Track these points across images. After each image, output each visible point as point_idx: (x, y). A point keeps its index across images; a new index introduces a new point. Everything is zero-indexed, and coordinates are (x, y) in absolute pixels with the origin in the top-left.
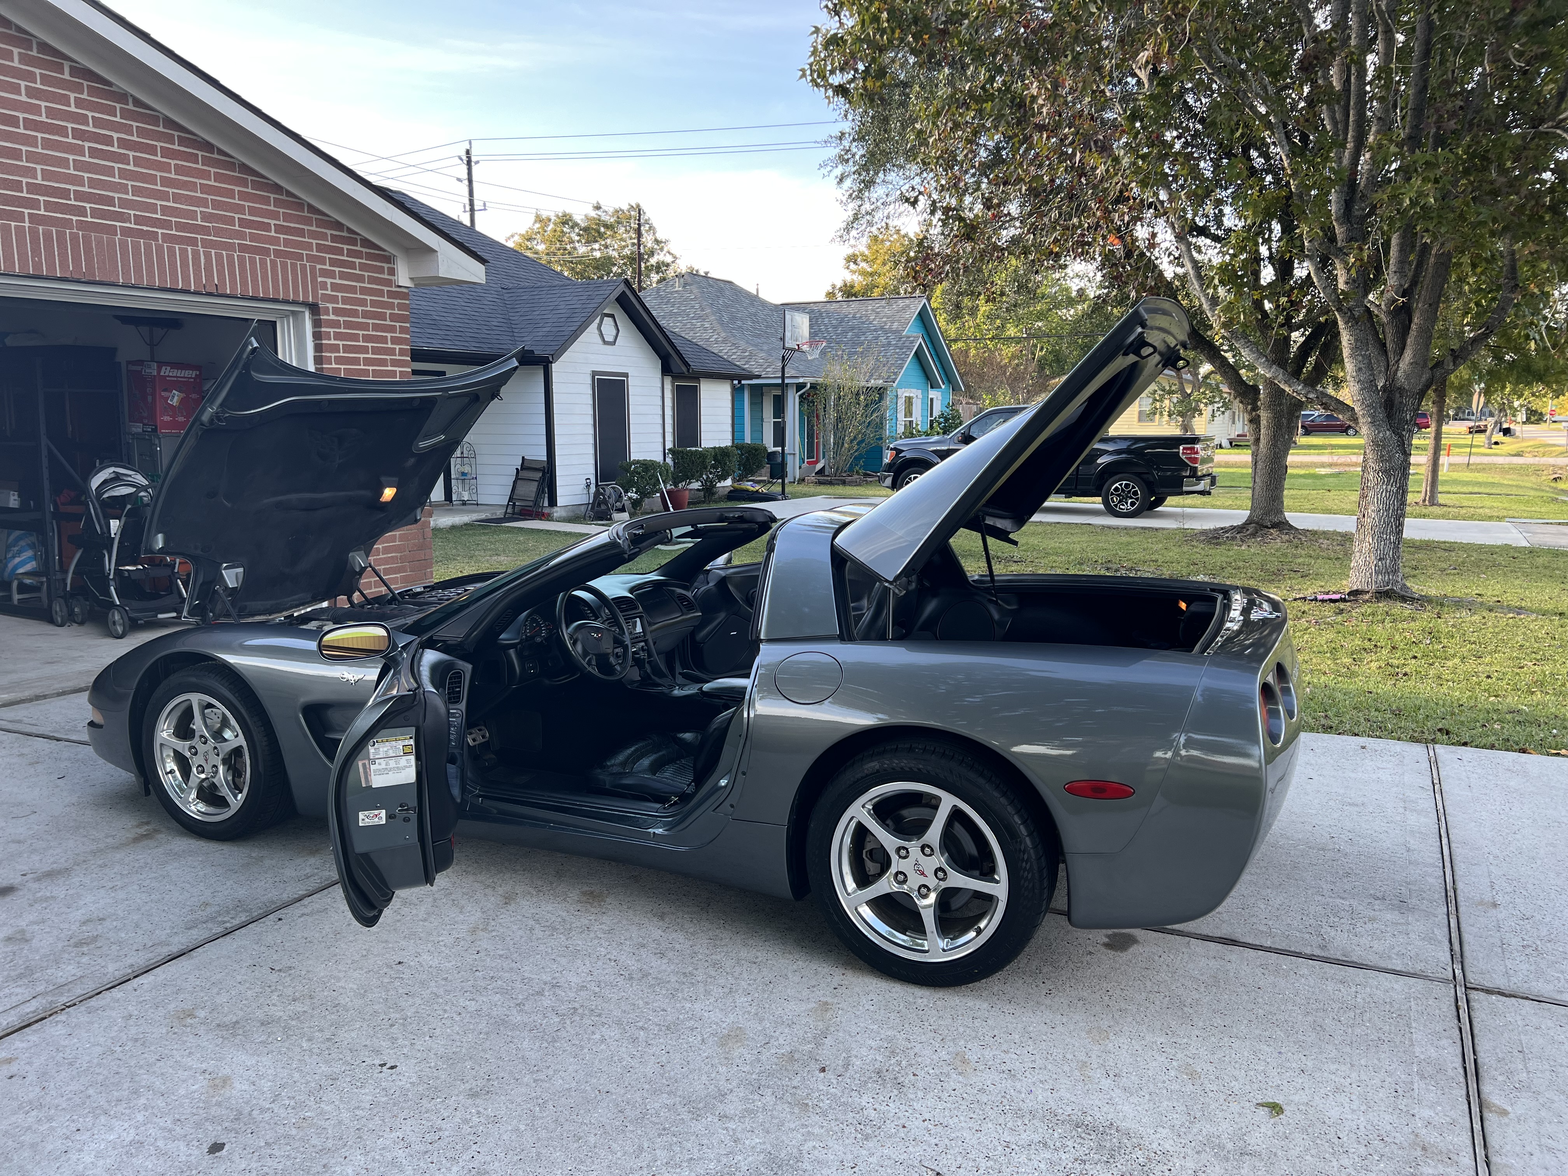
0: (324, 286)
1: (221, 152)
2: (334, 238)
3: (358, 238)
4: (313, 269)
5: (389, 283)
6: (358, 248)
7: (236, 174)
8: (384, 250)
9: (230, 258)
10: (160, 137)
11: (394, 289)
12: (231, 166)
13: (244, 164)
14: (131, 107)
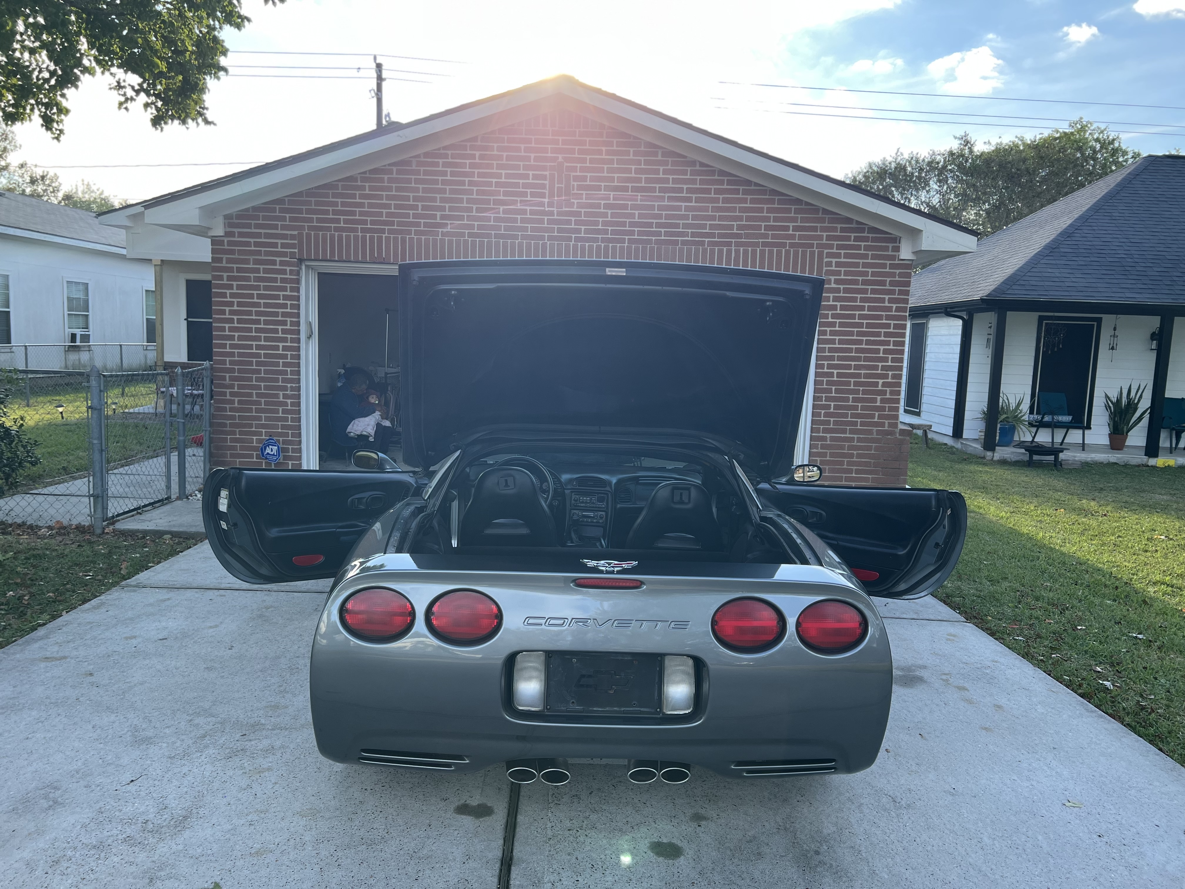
0: (829, 264)
1: (756, 184)
2: (843, 230)
3: (866, 227)
4: (820, 254)
5: (893, 258)
6: (865, 234)
7: (767, 197)
8: (891, 234)
9: (754, 253)
10: (713, 182)
11: (897, 262)
12: (764, 192)
13: (773, 190)
14: (698, 168)
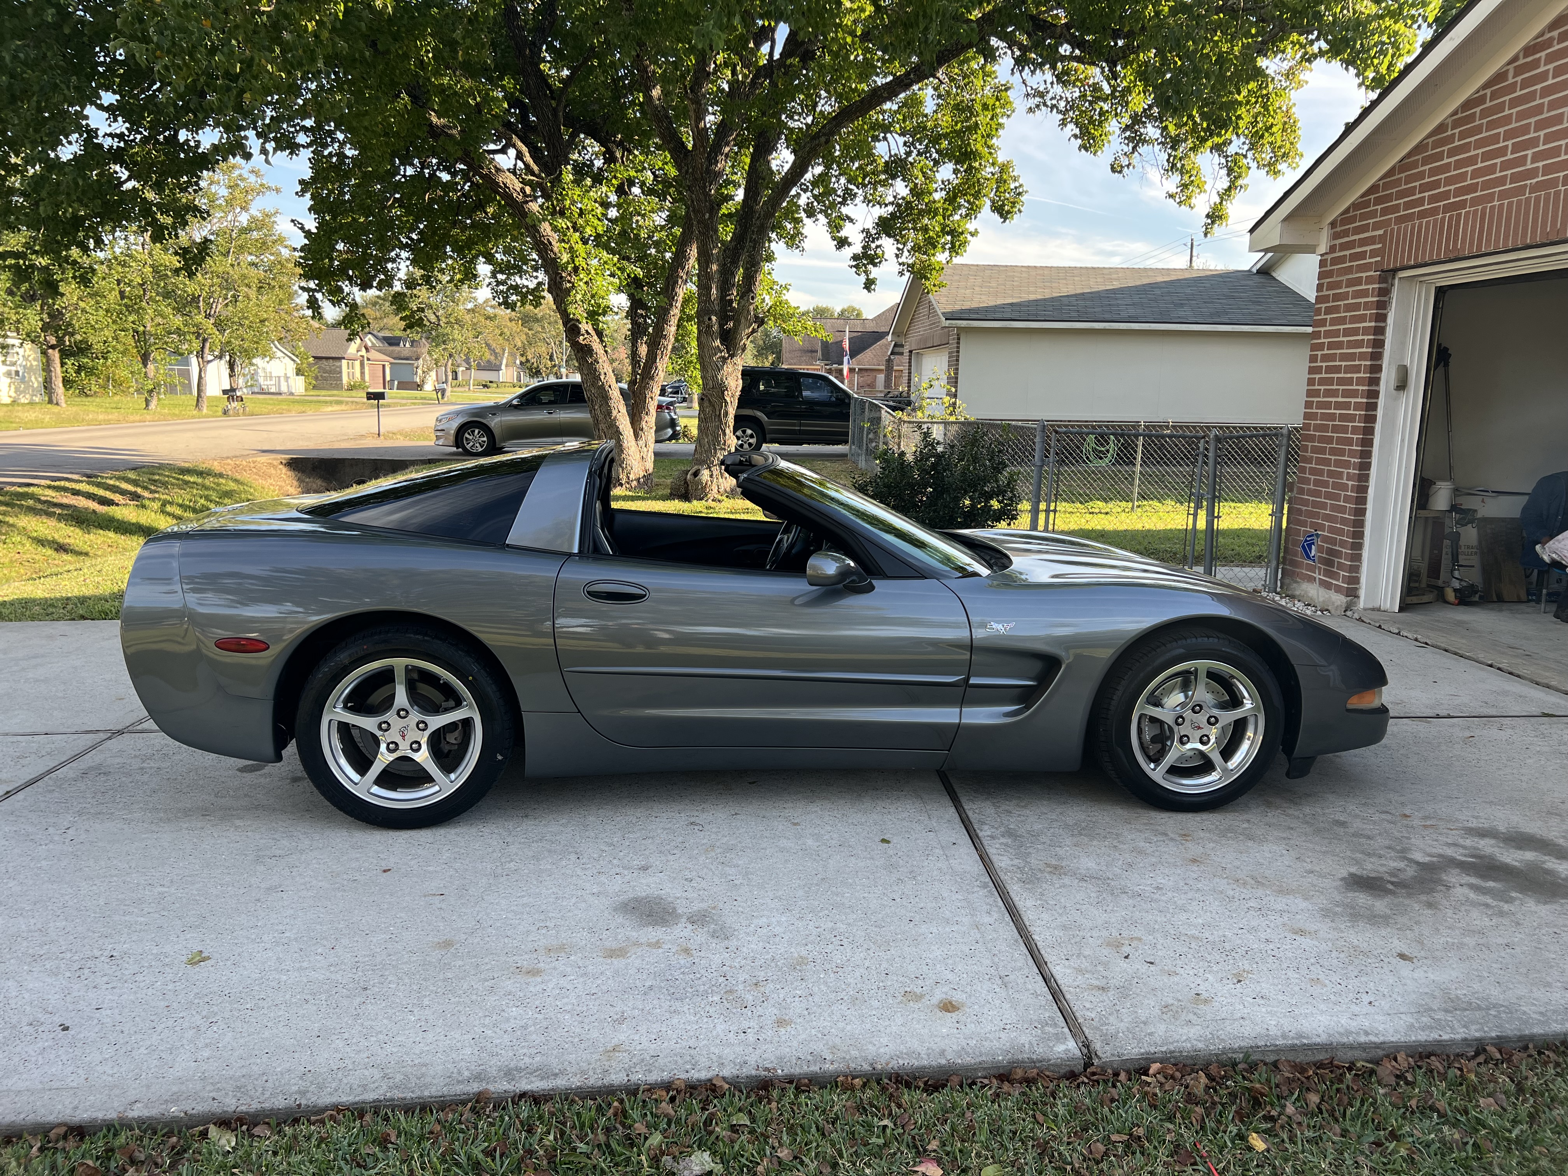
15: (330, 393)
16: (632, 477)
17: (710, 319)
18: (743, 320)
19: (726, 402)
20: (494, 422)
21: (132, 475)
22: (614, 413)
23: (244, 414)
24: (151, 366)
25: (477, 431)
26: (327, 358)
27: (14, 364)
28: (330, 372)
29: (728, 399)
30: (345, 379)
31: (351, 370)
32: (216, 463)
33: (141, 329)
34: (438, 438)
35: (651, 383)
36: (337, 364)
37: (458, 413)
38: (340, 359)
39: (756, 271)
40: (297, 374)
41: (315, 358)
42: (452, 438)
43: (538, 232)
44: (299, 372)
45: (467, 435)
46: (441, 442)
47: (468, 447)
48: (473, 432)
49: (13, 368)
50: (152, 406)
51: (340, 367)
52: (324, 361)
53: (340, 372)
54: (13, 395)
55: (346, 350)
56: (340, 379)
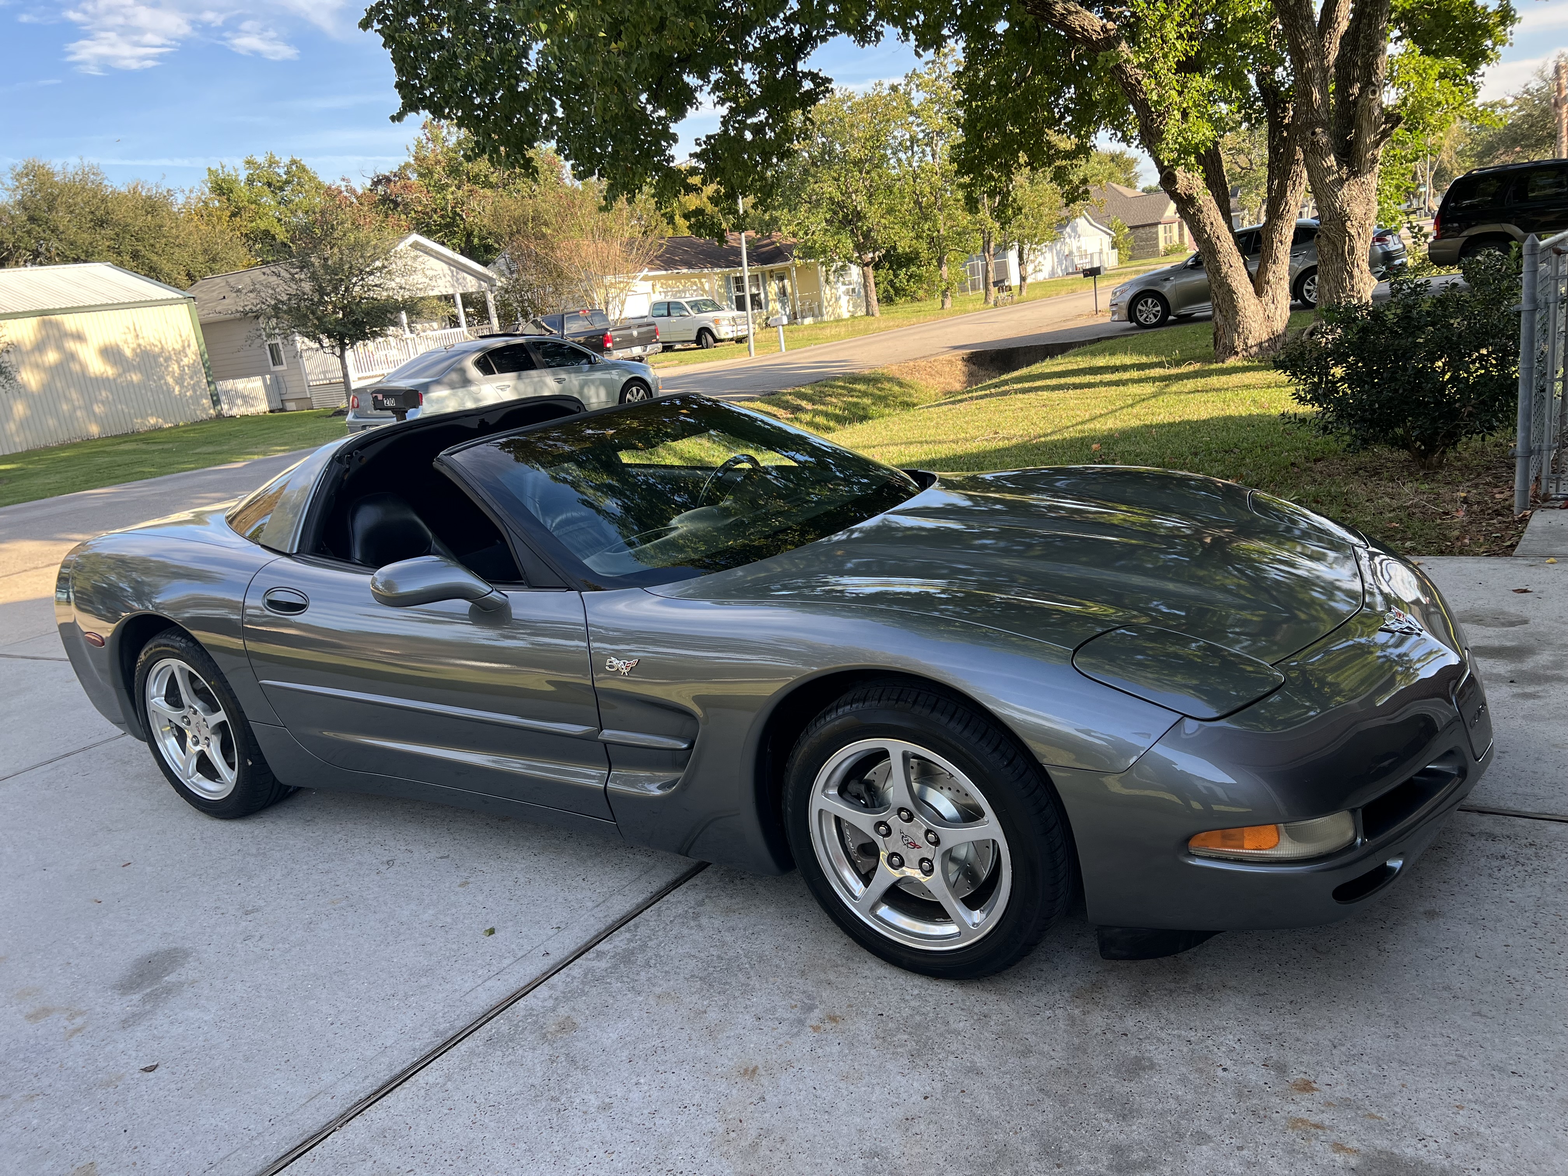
15: (1145, 261)
16: (1250, 342)
17: (1314, 133)
18: (1365, 124)
19: (1350, 235)
20: (1166, 289)
21: (807, 390)
22: (1224, 269)
23: (1012, 303)
24: (945, 268)
25: (1150, 301)
26: (1143, 226)
27: (850, 284)
28: (1147, 240)
29: (1353, 232)
30: (1162, 245)
31: (1168, 235)
32: (894, 367)
33: (935, 234)
34: (1114, 313)
35: (1280, 223)
36: (1153, 230)
37: (1131, 284)
38: (1156, 224)
39: (1376, 56)
40: (1113, 248)
41: (1131, 228)
42: (1125, 312)
43: (1124, 73)
44: (1114, 245)
45: (1140, 307)
46: (1116, 317)
47: (1141, 319)
48: (1146, 302)
49: (851, 287)
50: (948, 304)
51: (1157, 233)
52: (1141, 230)
53: (1157, 238)
54: (851, 309)
55: (1163, 214)
56: (1157, 245)
